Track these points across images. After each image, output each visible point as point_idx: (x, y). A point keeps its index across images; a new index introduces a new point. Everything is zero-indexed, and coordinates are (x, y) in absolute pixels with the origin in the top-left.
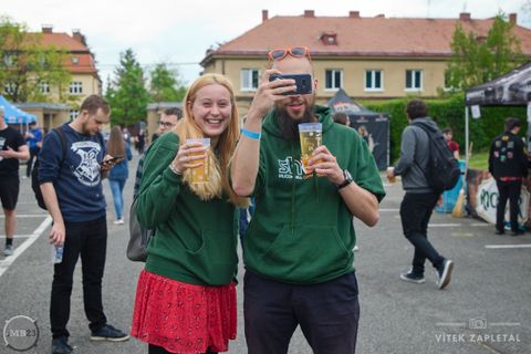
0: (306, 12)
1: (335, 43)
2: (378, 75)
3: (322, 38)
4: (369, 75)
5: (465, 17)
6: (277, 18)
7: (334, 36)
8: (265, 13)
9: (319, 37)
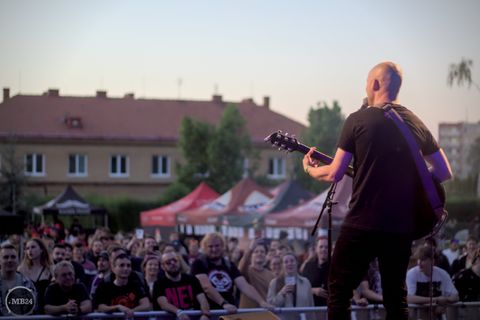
0: (51, 91)
1: (80, 126)
2: (124, 161)
3: (66, 121)
4: (114, 160)
6: (19, 97)
7: (79, 120)
8: (6, 91)
9: (63, 119)
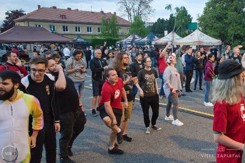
0: (53, 7)
1: (65, 18)
2: (79, 28)
3: (60, 16)
4: (76, 28)
5: (102, 12)
6: (43, 8)
7: (65, 16)
8: (39, 6)
